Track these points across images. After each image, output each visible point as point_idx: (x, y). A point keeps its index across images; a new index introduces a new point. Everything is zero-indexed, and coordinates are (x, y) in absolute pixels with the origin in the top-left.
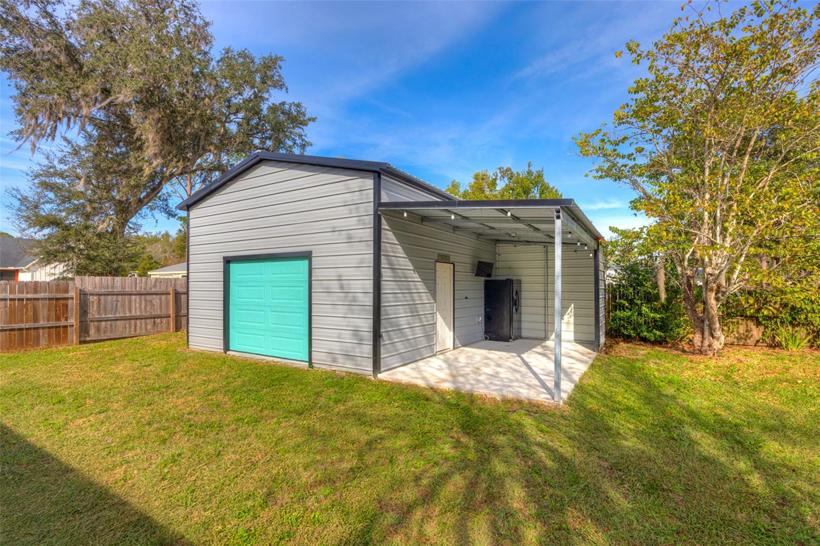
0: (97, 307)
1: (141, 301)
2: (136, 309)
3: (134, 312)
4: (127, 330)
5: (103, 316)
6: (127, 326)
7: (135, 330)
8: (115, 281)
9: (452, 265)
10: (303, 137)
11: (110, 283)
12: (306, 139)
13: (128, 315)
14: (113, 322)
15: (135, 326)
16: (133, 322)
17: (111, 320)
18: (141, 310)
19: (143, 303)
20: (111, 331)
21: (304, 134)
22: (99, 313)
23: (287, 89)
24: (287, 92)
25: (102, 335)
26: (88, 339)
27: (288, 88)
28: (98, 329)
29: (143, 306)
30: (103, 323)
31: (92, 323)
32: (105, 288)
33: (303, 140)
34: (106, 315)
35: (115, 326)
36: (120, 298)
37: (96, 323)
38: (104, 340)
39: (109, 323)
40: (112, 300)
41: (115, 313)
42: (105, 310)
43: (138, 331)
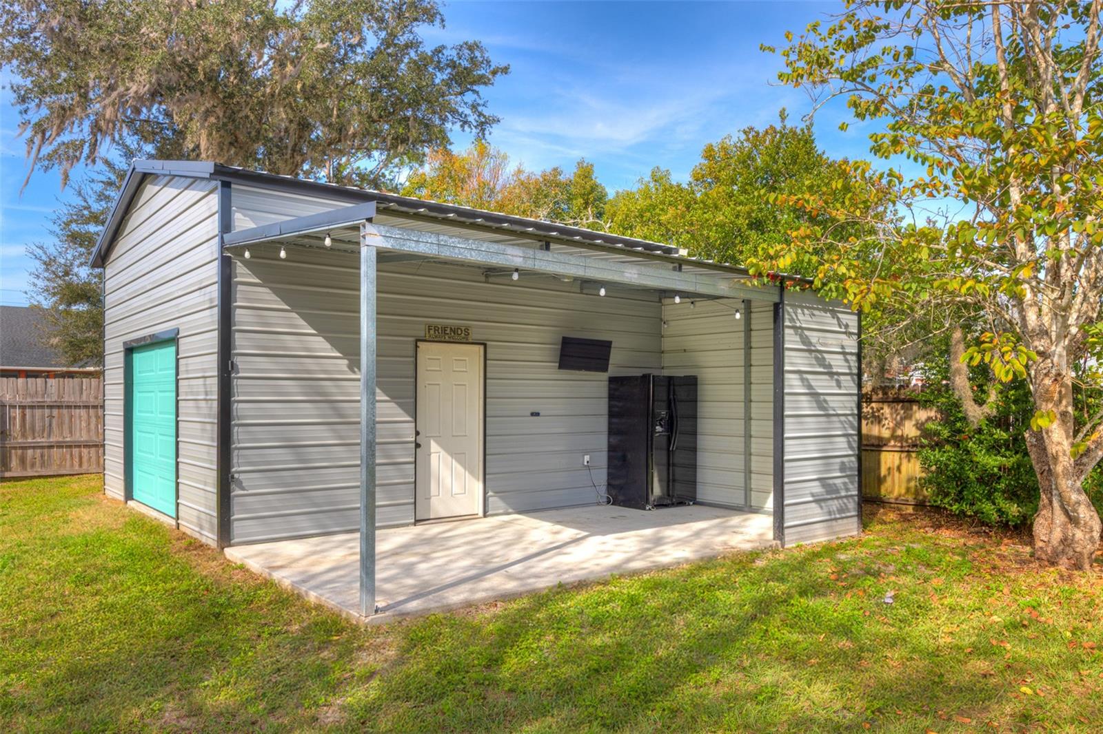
0: (21, 426)
1: (89, 417)
2: (81, 430)
3: (78, 434)
4: (68, 463)
5: (30, 440)
6: (68, 457)
7: (80, 465)
8: (49, 385)
9: (482, 348)
10: (480, 109)
11: (39, 389)
12: (486, 112)
13: (68, 439)
14: (46, 451)
15: (81, 458)
16: (76, 451)
17: (42, 447)
18: (89, 431)
19: (93, 420)
20: (43, 465)
21: (481, 102)
22: (24, 435)
23: (443, 21)
24: (444, 26)
25: (29, 469)
26: (7, 474)
27: (445, 18)
28: (23, 461)
29: (93, 426)
30: (30, 452)
31: (13, 451)
32: (32, 396)
33: (480, 114)
34: (34, 438)
35: (49, 457)
36: (55, 412)
37: (20, 452)
38: (31, 478)
39: (38, 451)
40: (43, 416)
41: (49, 436)
42: (33, 431)
43: (85, 466)
